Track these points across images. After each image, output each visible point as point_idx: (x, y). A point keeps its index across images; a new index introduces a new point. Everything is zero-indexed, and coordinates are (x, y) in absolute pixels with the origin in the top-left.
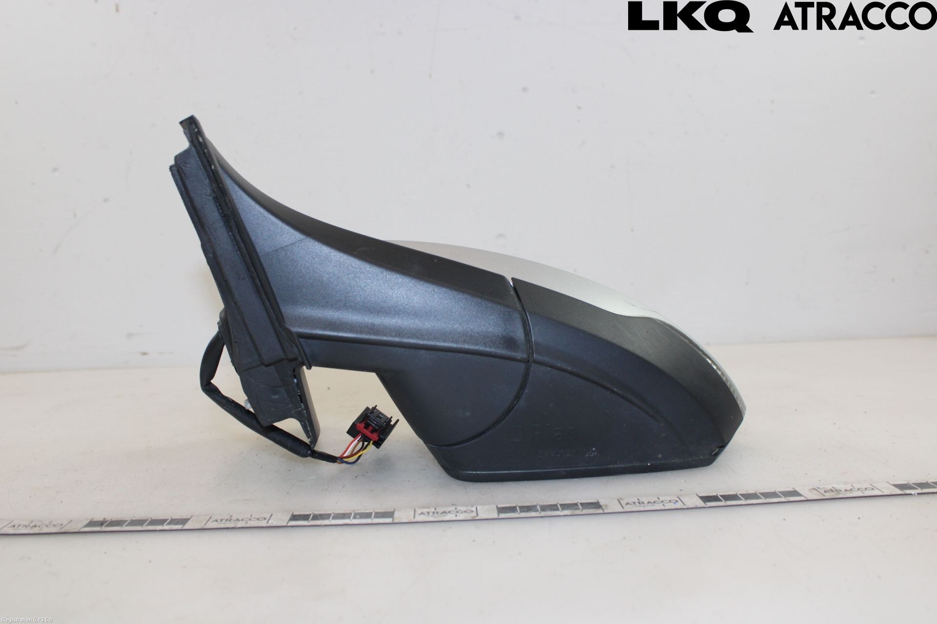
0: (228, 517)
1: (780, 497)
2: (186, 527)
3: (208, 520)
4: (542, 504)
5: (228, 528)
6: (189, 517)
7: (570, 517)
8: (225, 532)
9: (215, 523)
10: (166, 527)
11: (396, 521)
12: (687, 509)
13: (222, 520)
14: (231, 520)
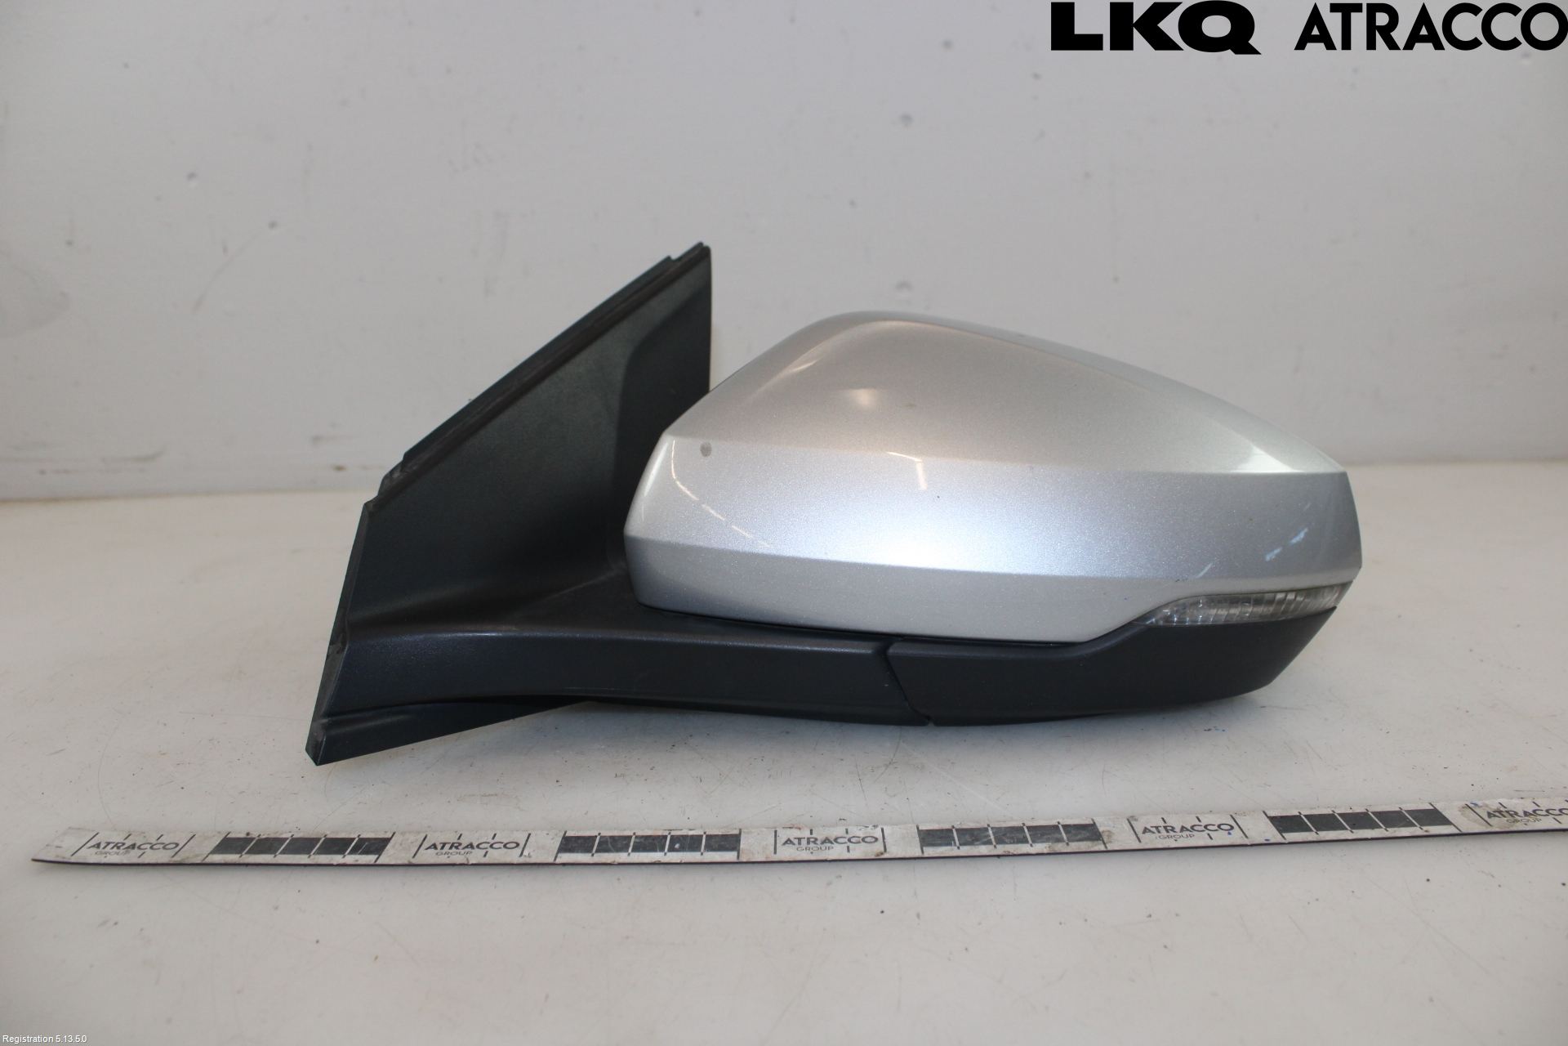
0: (454, 840)
1: (1410, 825)
2: (383, 859)
3: (420, 846)
4: (997, 825)
5: (454, 865)
6: (388, 835)
7: (1048, 856)
8: (449, 871)
9: (432, 851)
10: (350, 859)
11: (743, 859)
12: (1252, 845)
13: (444, 845)
14: (460, 844)
